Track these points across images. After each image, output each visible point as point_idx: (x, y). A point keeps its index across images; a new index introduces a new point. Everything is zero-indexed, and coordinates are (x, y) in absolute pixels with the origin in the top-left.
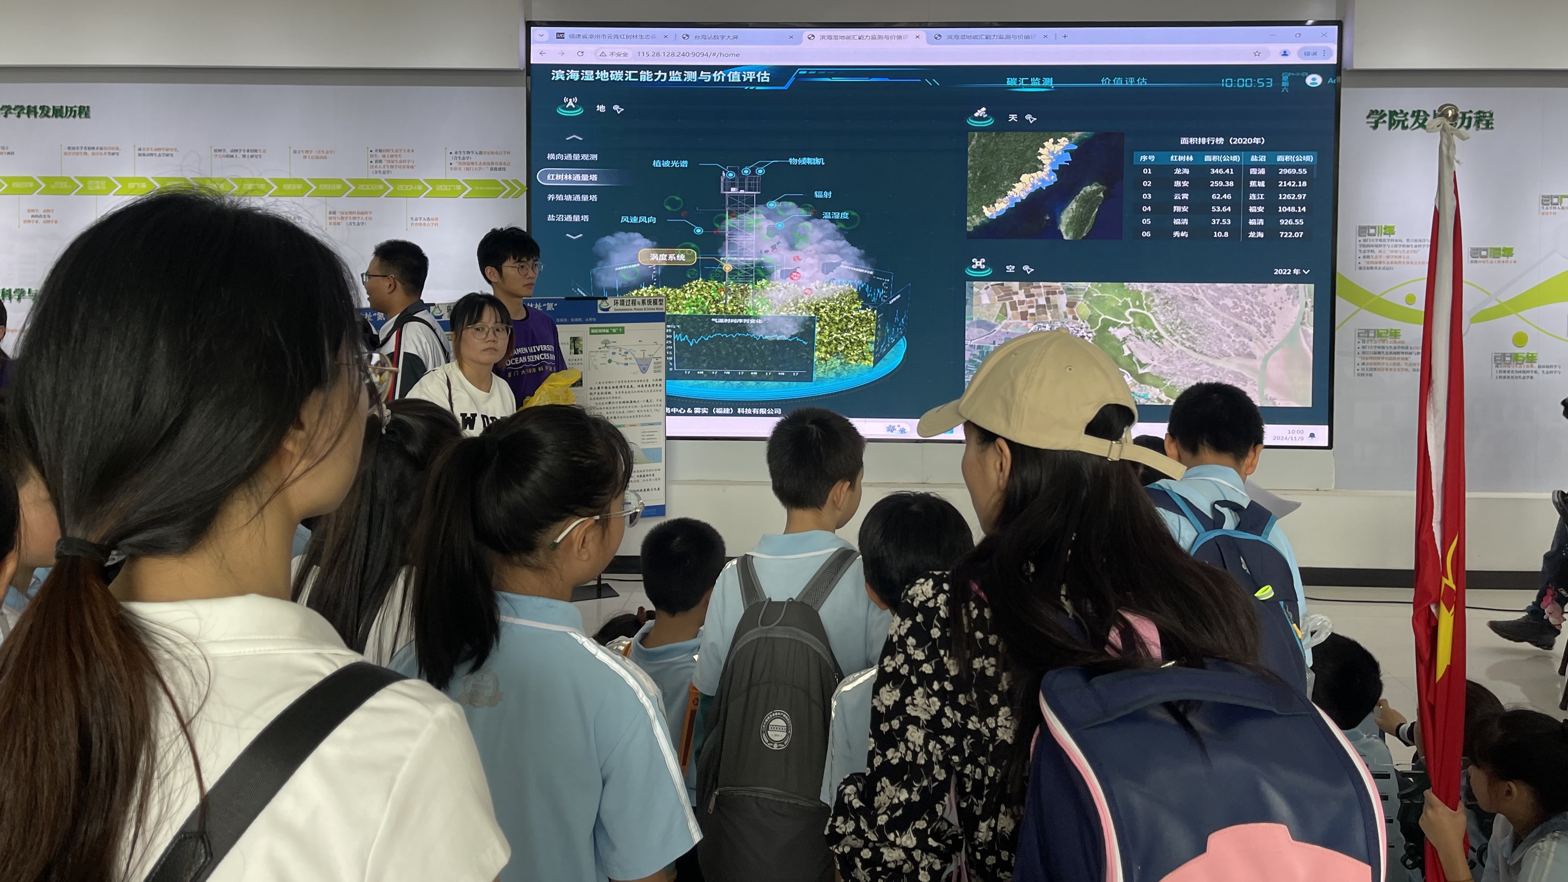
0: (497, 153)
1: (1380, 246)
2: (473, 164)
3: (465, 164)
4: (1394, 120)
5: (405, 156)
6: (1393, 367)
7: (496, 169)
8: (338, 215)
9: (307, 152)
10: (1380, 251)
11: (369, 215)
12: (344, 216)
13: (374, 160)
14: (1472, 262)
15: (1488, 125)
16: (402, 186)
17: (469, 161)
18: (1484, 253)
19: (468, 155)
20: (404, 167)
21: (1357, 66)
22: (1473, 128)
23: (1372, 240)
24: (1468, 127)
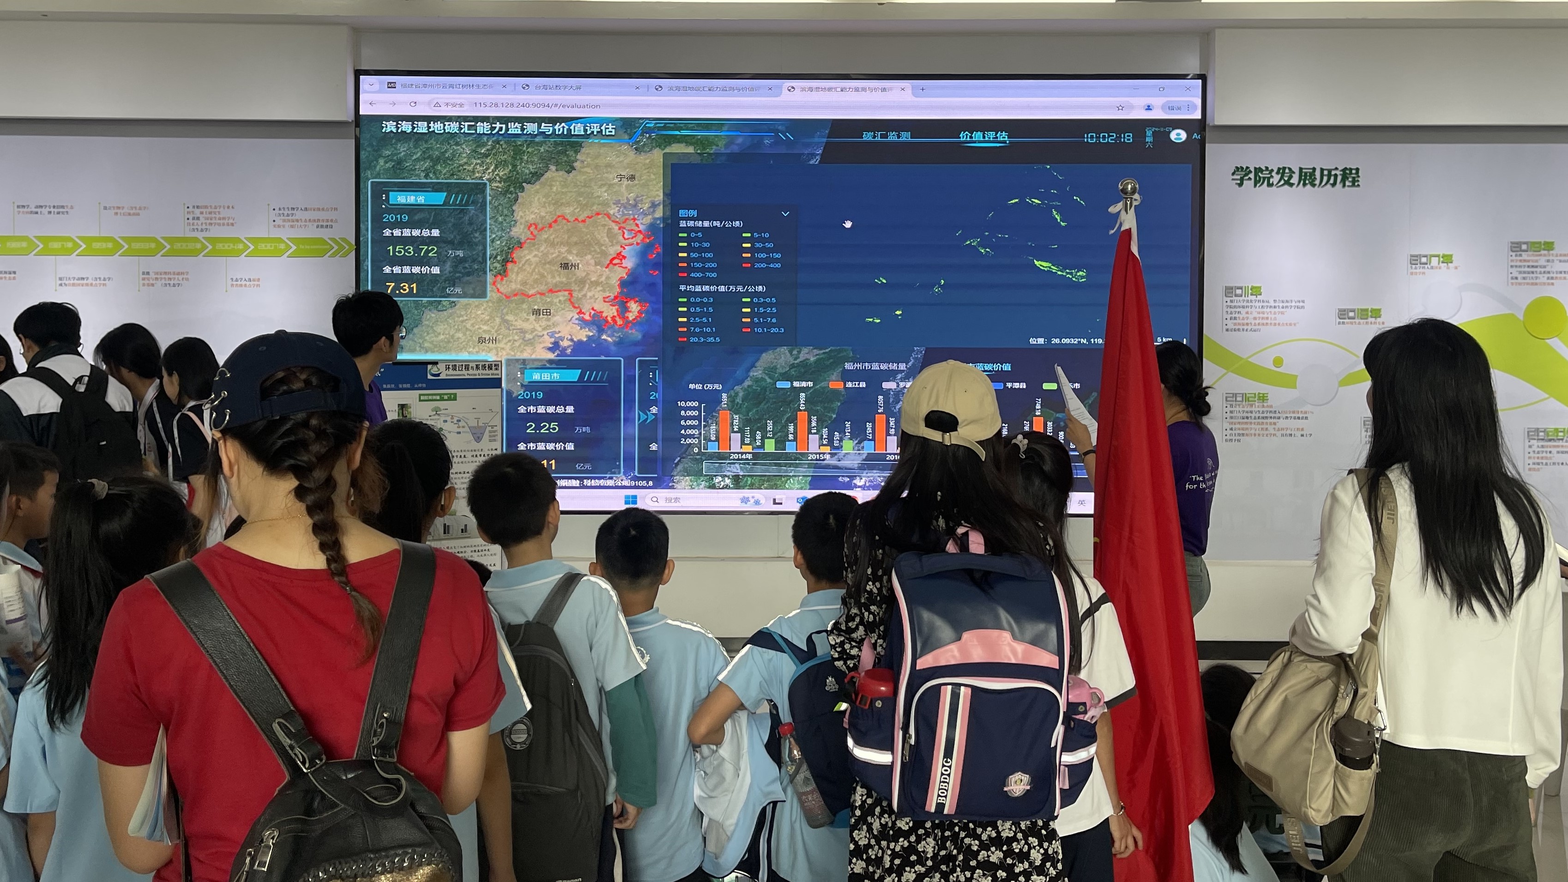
0: (323, 209)
1: (1247, 307)
2: (297, 221)
3: (289, 221)
4: (1259, 177)
5: (224, 213)
6: (1261, 432)
7: (322, 226)
8: (152, 275)
9: (118, 208)
10: (1247, 313)
11: (185, 276)
12: (159, 276)
13: (191, 217)
14: (1339, 323)
15: (1354, 183)
16: (221, 245)
17: (294, 218)
18: (1351, 314)
19: (293, 212)
20: (224, 224)
21: (1219, 121)
22: (1339, 185)
23: (1239, 301)
24: (1334, 185)
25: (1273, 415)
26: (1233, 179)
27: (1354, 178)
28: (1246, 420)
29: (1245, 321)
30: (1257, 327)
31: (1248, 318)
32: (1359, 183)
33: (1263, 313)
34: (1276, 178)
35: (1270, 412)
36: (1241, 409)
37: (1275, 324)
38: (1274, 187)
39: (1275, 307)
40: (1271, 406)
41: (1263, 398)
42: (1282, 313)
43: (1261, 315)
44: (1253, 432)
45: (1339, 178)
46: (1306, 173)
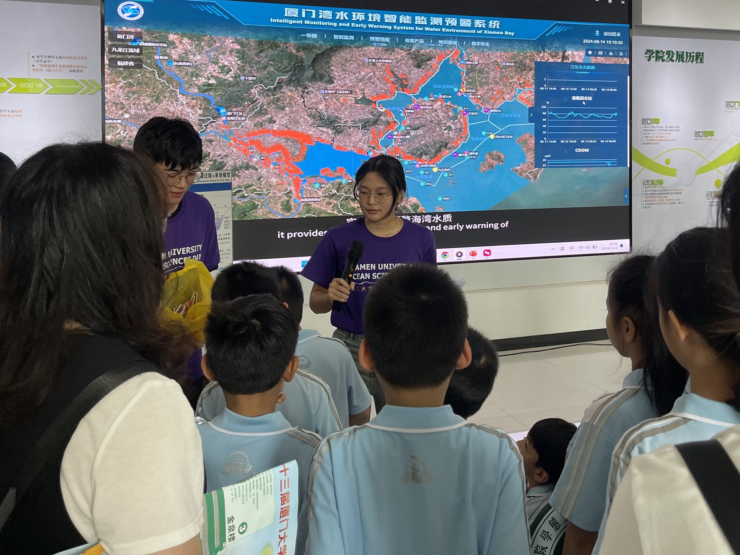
0: (75, 58)
1: (653, 130)
2: (53, 66)
3: (46, 66)
4: (658, 56)
6: (660, 202)
7: (74, 71)
10: (653, 134)
14: (695, 139)
17: (50, 63)
18: (701, 134)
19: (49, 59)
22: (695, 62)
23: (649, 127)
24: (692, 62)
25: (665, 192)
26: (646, 57)
27: (701, 58)
28: (653, 195)
29: (652, 139)
30: (658, 142)
31: (653, 137)
32: (704, 61)
33: (660, 134)
34: (665, 58)
35: (664, 190)
36: (651, 189)
37: (666, 140)
38: (665, 62)
39: (666, 130)
40: (665, 187)
41: (661, 182)
42: (669, 134)
43: (660, 135)
44: (656, 202)
45: (695, 57)
46: (680, 54)
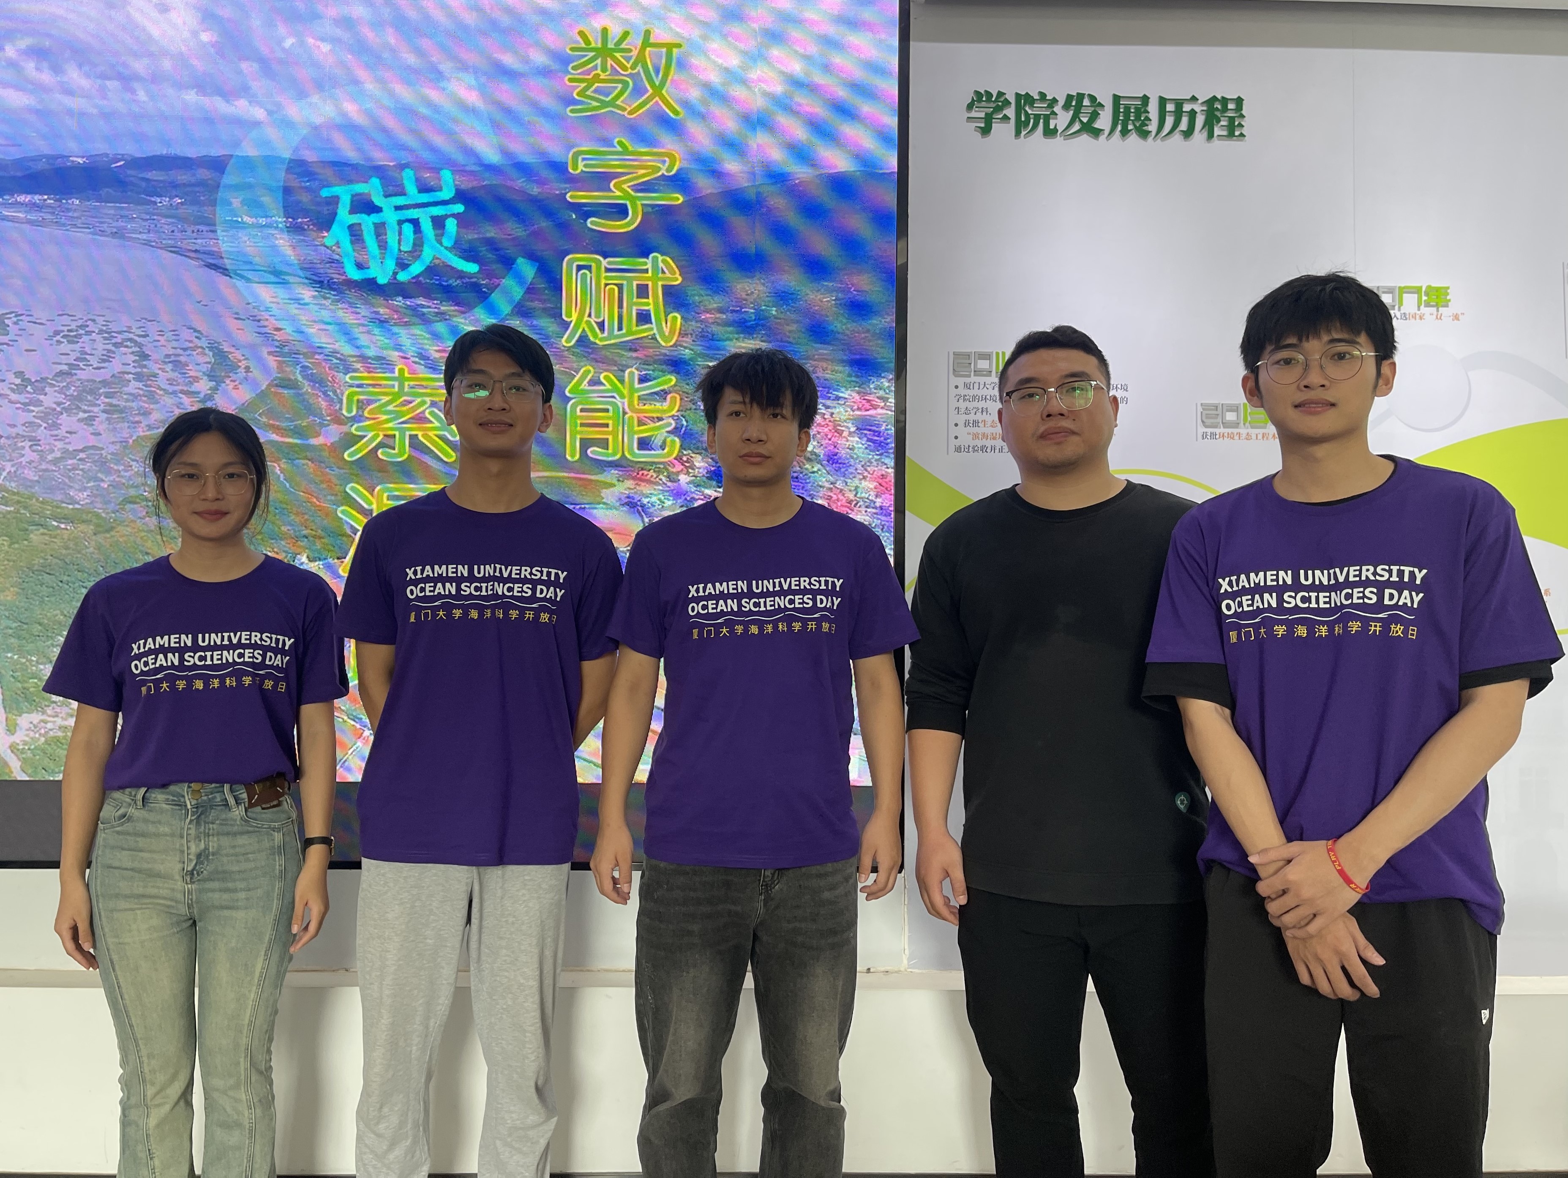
4: (1027, 115)
14: (1204, 436)
15: (1233, 131)
18: (1230, 416)
22: (1199, 135)
24: (1188, 134)
26: (969, 119)
27: (1231, 120)
32: (1244, 131)
34: (1062, 119)
38: (1059, 139)
45: (1200, 120)
46: (1127, 108)
